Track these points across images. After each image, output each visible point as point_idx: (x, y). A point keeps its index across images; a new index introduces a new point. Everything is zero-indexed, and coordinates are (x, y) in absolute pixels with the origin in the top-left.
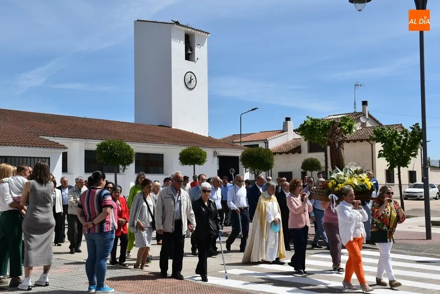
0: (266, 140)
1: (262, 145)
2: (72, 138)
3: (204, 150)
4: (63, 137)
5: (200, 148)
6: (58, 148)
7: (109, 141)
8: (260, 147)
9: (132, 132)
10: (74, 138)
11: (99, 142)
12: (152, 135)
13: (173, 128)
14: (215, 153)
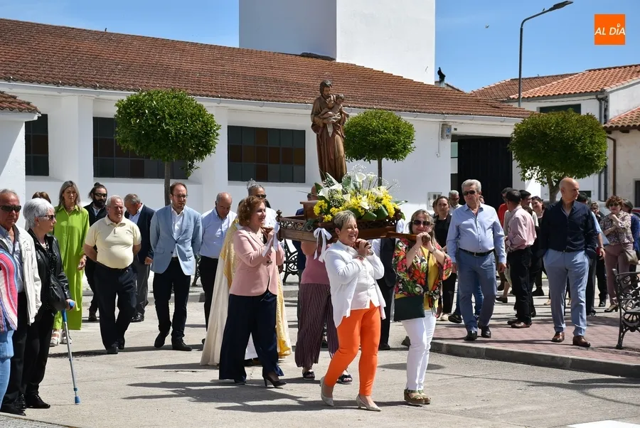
0: (603, 91)
1: (590, 107)
2: (57, 84)
3: (406, 118)
4: (32, 82)
5: (396, 114)
6: (12, 109)
7: (149, 94)
8: (583, 113)
9: (223, 72)
10: (63, 84)
11: (123, 96)
12: (275, 81)
13: (338, 60)
14: (445, 127)
